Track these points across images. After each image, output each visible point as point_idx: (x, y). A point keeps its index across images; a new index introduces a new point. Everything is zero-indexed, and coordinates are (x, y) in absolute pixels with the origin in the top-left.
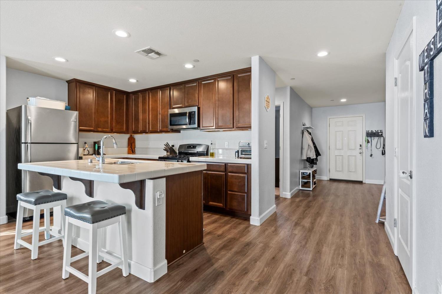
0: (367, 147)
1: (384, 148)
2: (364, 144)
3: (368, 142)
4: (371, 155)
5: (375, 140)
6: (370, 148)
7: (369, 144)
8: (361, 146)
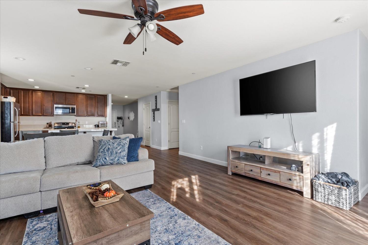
0: (117, 123)
1: (123, 124)
2: (116, 122)
3: (118, 121)
4: (119, 127)
5: (120, 121)
6: (118, 124)
7: (118, 122)
8: (115, 123)
